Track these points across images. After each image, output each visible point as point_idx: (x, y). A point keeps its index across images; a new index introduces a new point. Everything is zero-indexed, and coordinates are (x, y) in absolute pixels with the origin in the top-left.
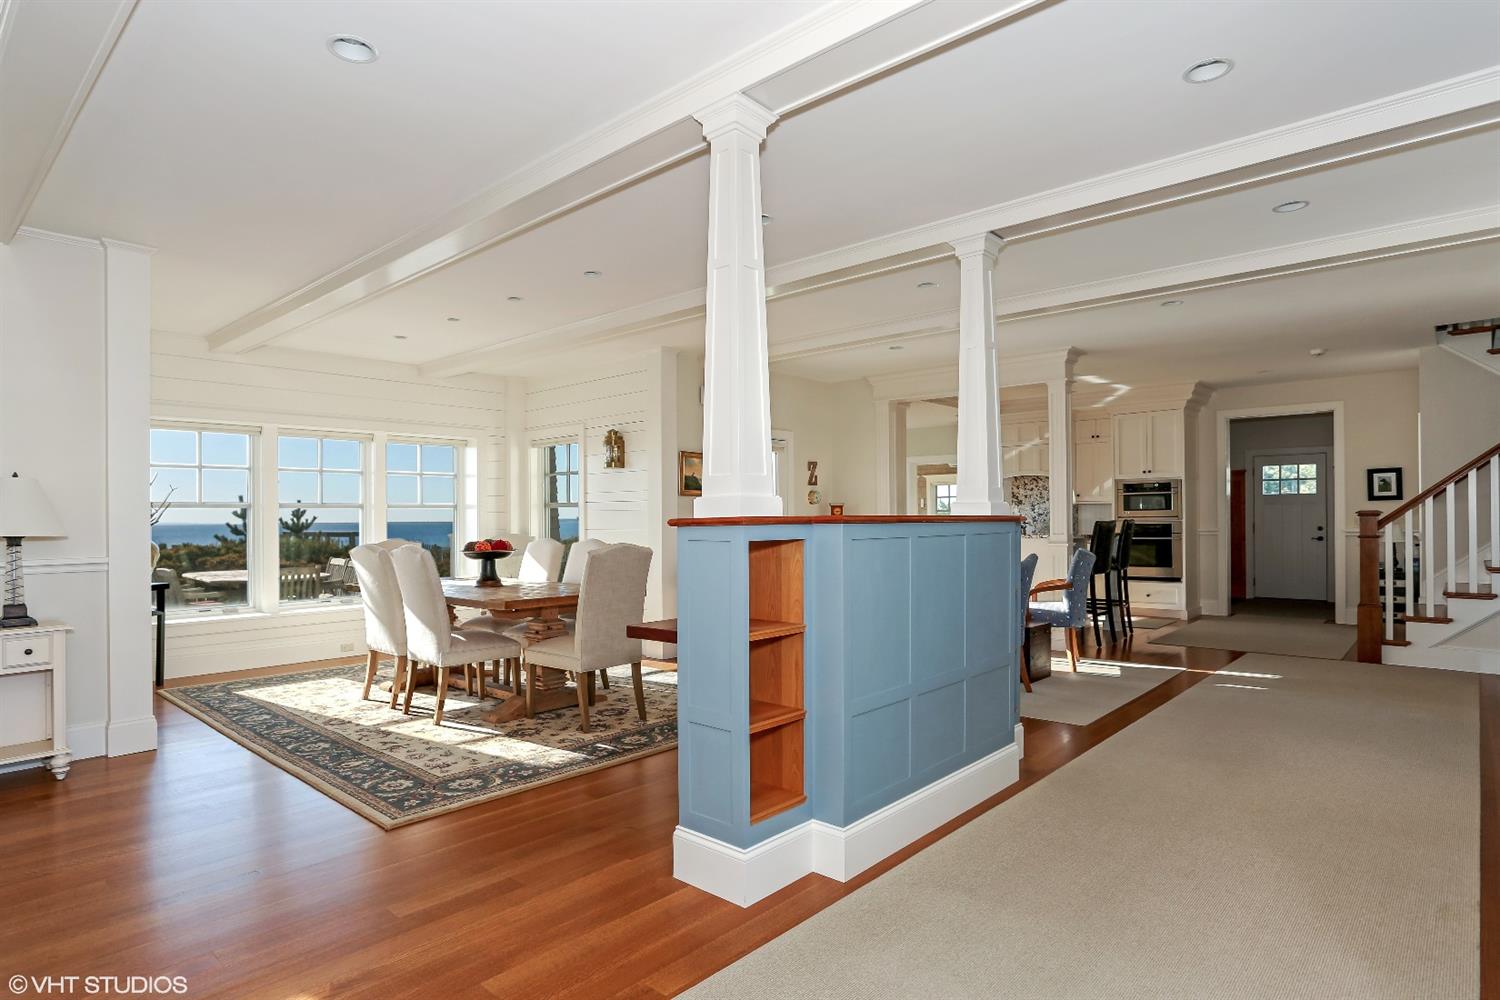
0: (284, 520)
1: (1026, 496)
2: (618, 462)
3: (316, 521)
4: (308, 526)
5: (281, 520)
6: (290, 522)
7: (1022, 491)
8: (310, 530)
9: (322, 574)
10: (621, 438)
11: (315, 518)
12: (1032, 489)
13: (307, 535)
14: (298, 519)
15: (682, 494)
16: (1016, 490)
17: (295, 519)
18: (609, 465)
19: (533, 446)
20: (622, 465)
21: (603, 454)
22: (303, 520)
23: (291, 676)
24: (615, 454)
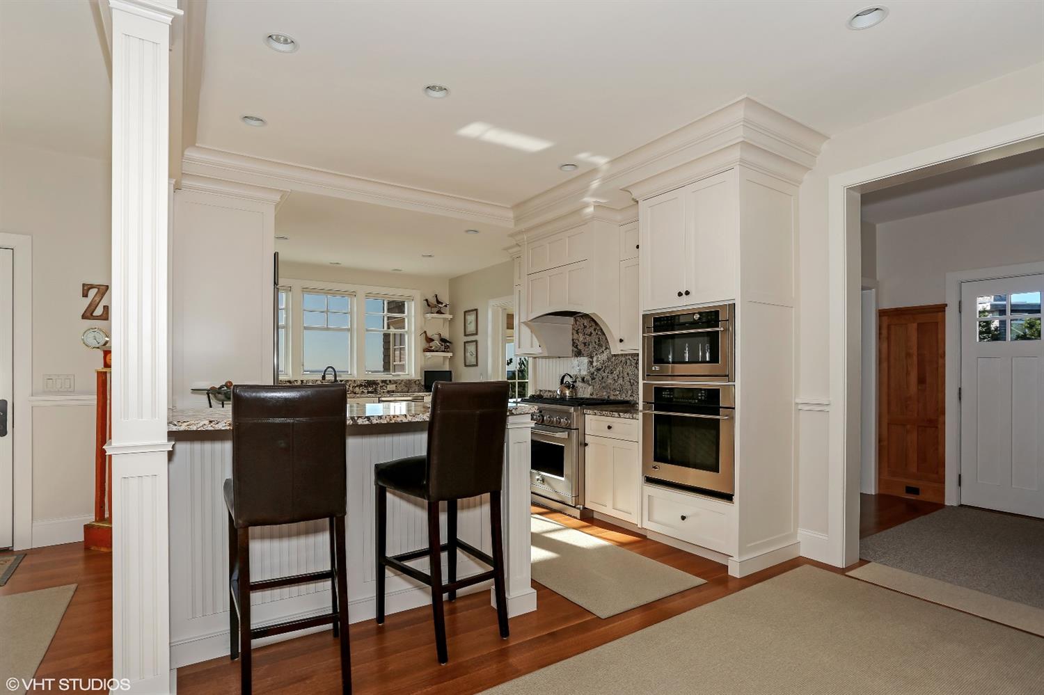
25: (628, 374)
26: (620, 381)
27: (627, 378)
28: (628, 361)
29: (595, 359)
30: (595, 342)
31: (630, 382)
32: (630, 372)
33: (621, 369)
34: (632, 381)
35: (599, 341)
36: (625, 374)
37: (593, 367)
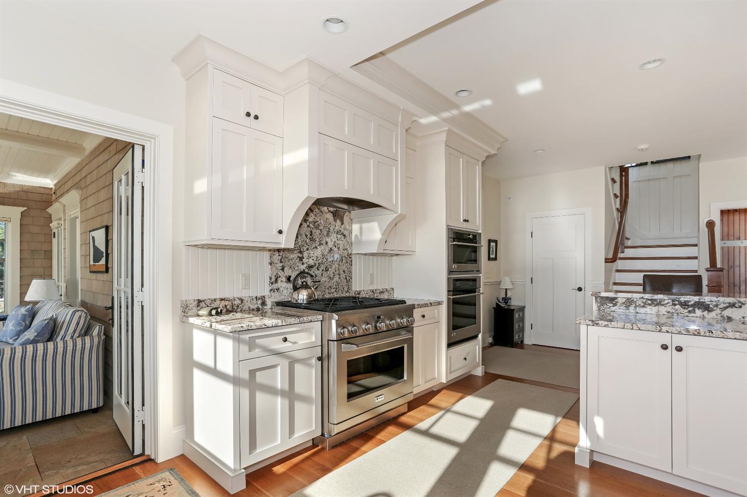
25: (344, 271)
26: (336, 278)
27: (343, 276)
28: (344, 258)
29: (305, 254)
30: (306, 235)
31: (346, 279)
32: (346, 269)
33: (337, 266)
34: (347, 278)
35: (311, 235)
36: (341, 272)
37: (303, 264)
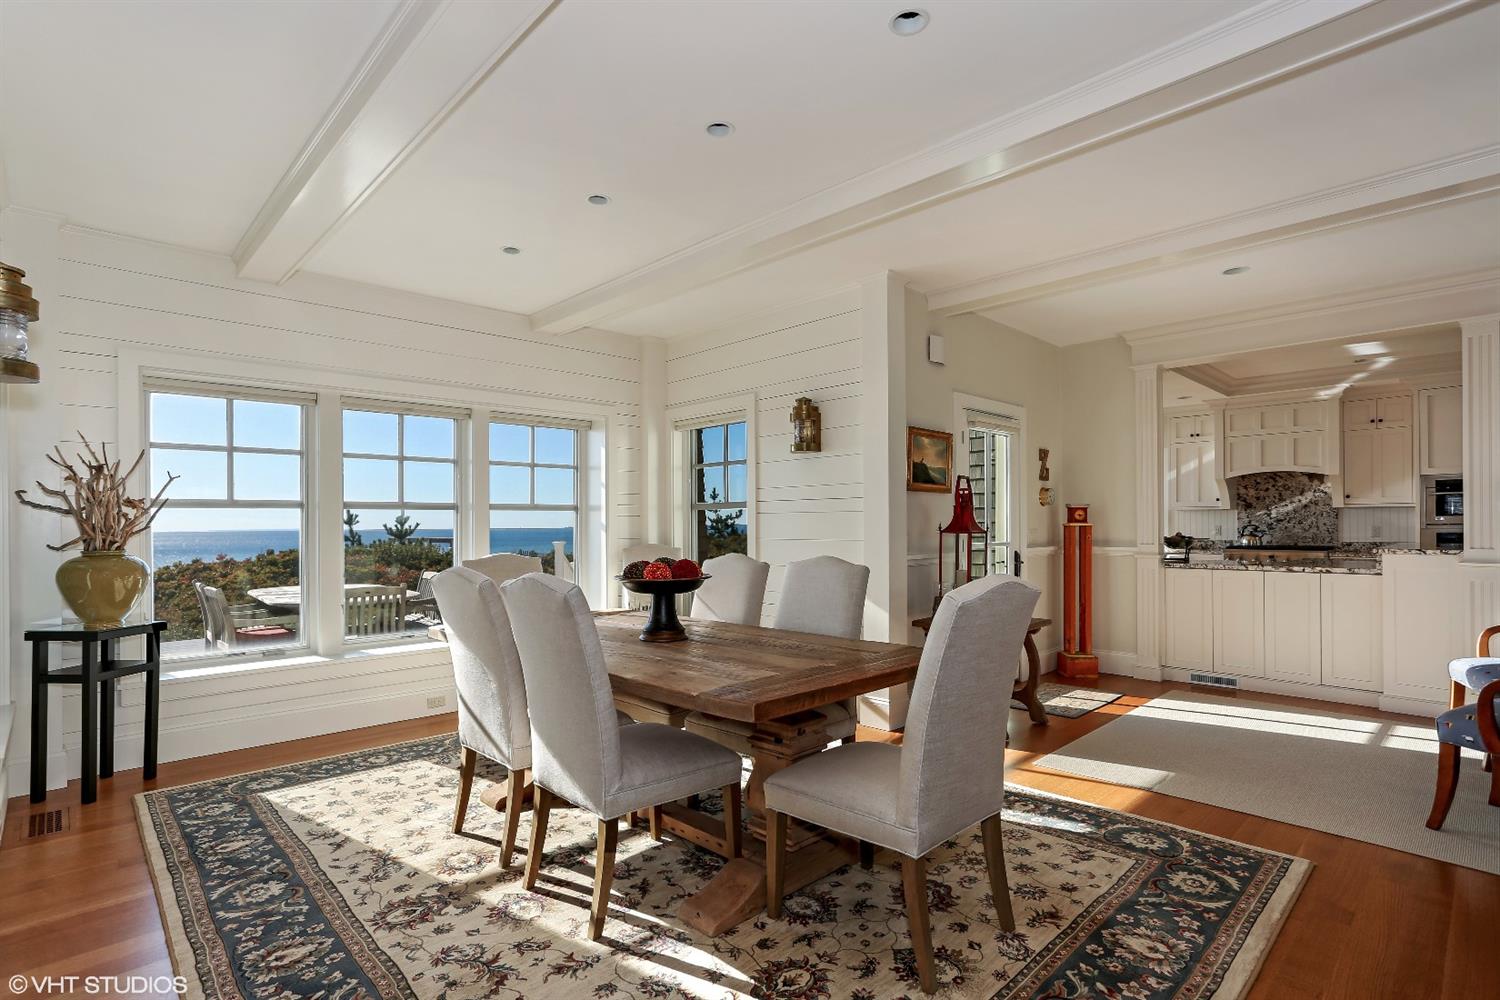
0: (388, 526)
1: (1258, 498)
2: (811, 443)
3: (419, 528)
4: (412, 532)
5: (385, 526)
6: (394, 528)
7: (1252, 492)
8: (412, 537)
9: (410, 593)
10: (816, 409)
11: (418, 525)
12: (1267, 489)
13: (410, 542)
14: (402, 525)
15: (910, 488)
16: (1242, 491)
17: (399, 526)
18: (799, 448)
19: (676, 428)
20: (818, 449)
21: (790, 433)
22: (406, 526)
23: (350, 761)
24: (808, 432)
25: (1324, 524)
27: (1323, 528)
28: (1324, 513)
29: (1273, 511)
30: (1275, 497)
32: (1327, 522)
34: (1330, 530)
35: (1280, 496)
37: (1271, 519)
